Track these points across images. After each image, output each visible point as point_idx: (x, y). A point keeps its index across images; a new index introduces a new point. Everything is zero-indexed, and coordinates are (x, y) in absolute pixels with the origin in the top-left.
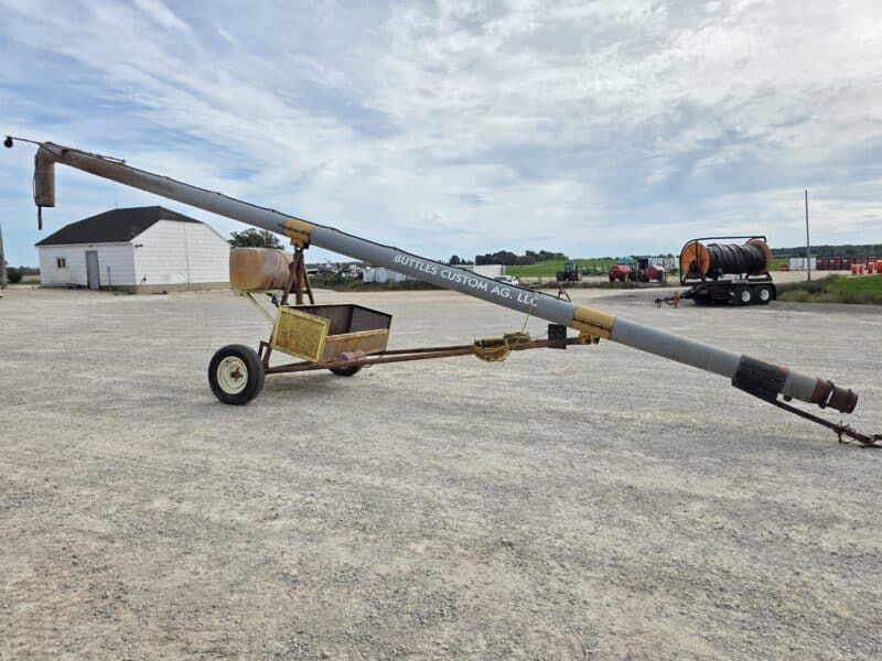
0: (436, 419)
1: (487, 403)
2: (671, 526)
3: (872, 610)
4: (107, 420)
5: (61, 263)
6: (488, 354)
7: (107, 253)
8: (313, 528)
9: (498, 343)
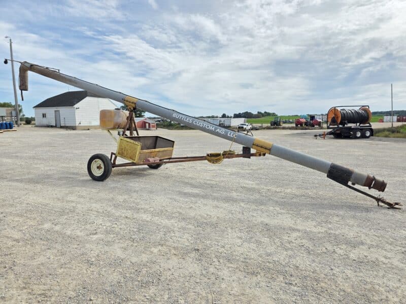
0: (188, 190)
1: (215, 183)
2: (279, 244)
3: (363, 289)
4: (39, 186)
5: (44, 115)
6: (213, 160)
7: (64, 111)
8: (110, 240)
9: (218, 155)
